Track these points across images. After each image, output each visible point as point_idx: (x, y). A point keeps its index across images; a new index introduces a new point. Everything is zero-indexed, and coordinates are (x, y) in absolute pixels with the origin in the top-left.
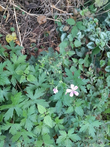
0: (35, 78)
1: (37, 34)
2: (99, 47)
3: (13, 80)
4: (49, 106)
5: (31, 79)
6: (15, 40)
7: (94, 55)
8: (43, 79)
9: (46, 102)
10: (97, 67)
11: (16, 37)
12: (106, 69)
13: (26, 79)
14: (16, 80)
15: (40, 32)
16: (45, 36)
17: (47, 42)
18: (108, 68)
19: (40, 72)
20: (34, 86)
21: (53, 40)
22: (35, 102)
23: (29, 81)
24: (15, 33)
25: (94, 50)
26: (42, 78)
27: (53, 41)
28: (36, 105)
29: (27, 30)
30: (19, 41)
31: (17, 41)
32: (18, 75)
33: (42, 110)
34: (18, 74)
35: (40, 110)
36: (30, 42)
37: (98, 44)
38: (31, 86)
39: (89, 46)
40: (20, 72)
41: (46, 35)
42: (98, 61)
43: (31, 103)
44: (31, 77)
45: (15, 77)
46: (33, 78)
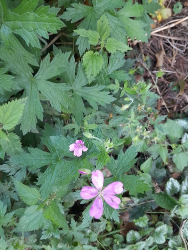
0: (95, 75)
1: (175, 66)
2: (176, 206)
3: (79, 11)
4: (24, 133)
5: (90, 64)
6: (156, 18)
7: (154, 198)
8: (95, 98)
9: (35, 122)
10: (130, 212)
11: (162, 19)
12: (131, 232)
13: (87, 50)
14: (80, 18)
15: (179, 72)
16: (171, 84)
17: (161, 92)
18: (134, 237)
19: (111, 87)
20: (70, 77)
21: (166, 103)
22: (28, 88)
23: (84, 59)
24: (170, 14)
25: (166, 195)
26: (98, 95)
27: (164, 104)
28: (19, 94)
29: (179, 42)
30: (155, 26)
31: (156, 21)
32: (96, 23)
33: (8, 114)
34: (99, 22)
35: (5, 109)
36: (155, 53)
37: (181, 203)
38: (71, 68)
39: (170, 183)
40: (104, 28)
41: (173, 86)
42: (145, 210)
43: (23, 75)
44: (95, 64)
45: (89, 16)
46: (94, 69)
